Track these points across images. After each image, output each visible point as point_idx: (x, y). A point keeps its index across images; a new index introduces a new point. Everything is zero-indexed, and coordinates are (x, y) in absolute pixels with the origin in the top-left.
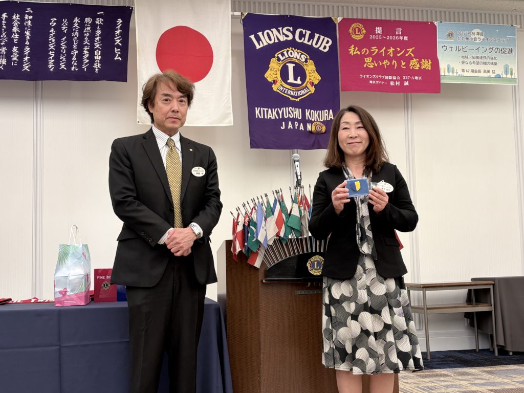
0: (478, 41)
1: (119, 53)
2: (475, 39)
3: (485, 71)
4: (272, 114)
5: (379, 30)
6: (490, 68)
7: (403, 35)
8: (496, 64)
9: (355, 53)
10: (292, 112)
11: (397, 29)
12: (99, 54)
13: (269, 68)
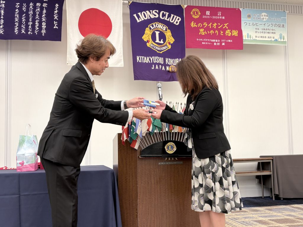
0: (265, 20)
1: (57, 24)
2: (263, 19)
3: (268, 37)
4: (146, 60)
5: (208, 13)
6: (272, 35)
7: (222, 16)
8: (275, 33)
9: (194, 26)
10: (158, 59)
11: (218, 12)
12: (45, 25)
13: (145, 33)
